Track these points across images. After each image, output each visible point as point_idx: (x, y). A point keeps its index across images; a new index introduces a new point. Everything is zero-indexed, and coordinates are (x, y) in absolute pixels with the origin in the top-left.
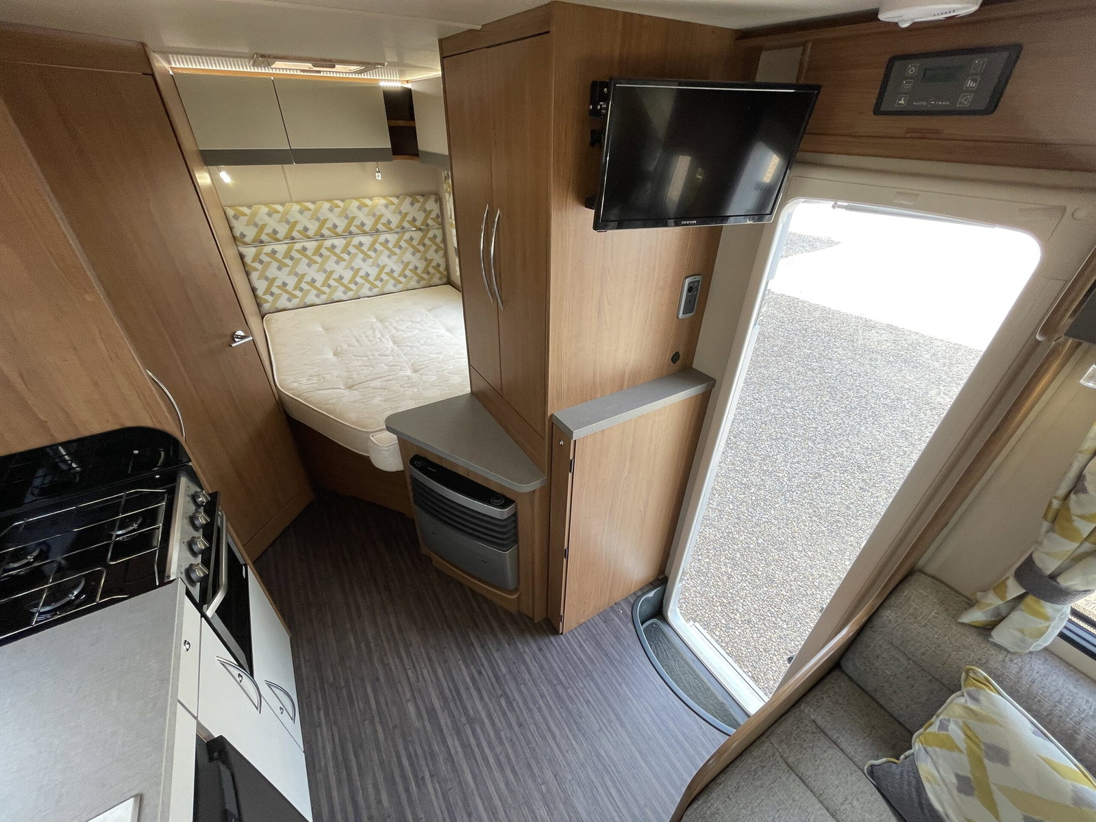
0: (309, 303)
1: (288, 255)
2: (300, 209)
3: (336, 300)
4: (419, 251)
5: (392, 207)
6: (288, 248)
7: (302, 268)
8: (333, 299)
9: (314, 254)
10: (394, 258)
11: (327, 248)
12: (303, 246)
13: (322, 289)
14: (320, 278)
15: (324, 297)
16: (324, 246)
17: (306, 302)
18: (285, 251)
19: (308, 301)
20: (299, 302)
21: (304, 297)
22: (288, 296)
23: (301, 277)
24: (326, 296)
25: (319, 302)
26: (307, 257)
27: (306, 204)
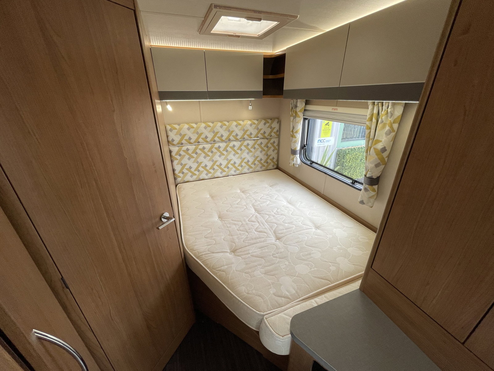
1: (195, 152)
2: (205, 126)
4: (264, 150)
5: (254, 126)
7: (201, 159)
8: (215, 176)
9: (209, 151)
10: (251, 154)
11: (216, 148)
12: (204, 147)
13: (210, 170)
14: (210, 164)
15: (210, 175)
16: (215, 147)
17: (200, 178)
18: (194, 149)
19: (201, 177)
20: (196, 178)
21: (199, 175)
22: (191, 174)
23: (200, 164)
24: (211, 174)
25: (207, 178)
26: (205, 153)
27: (209, 123)
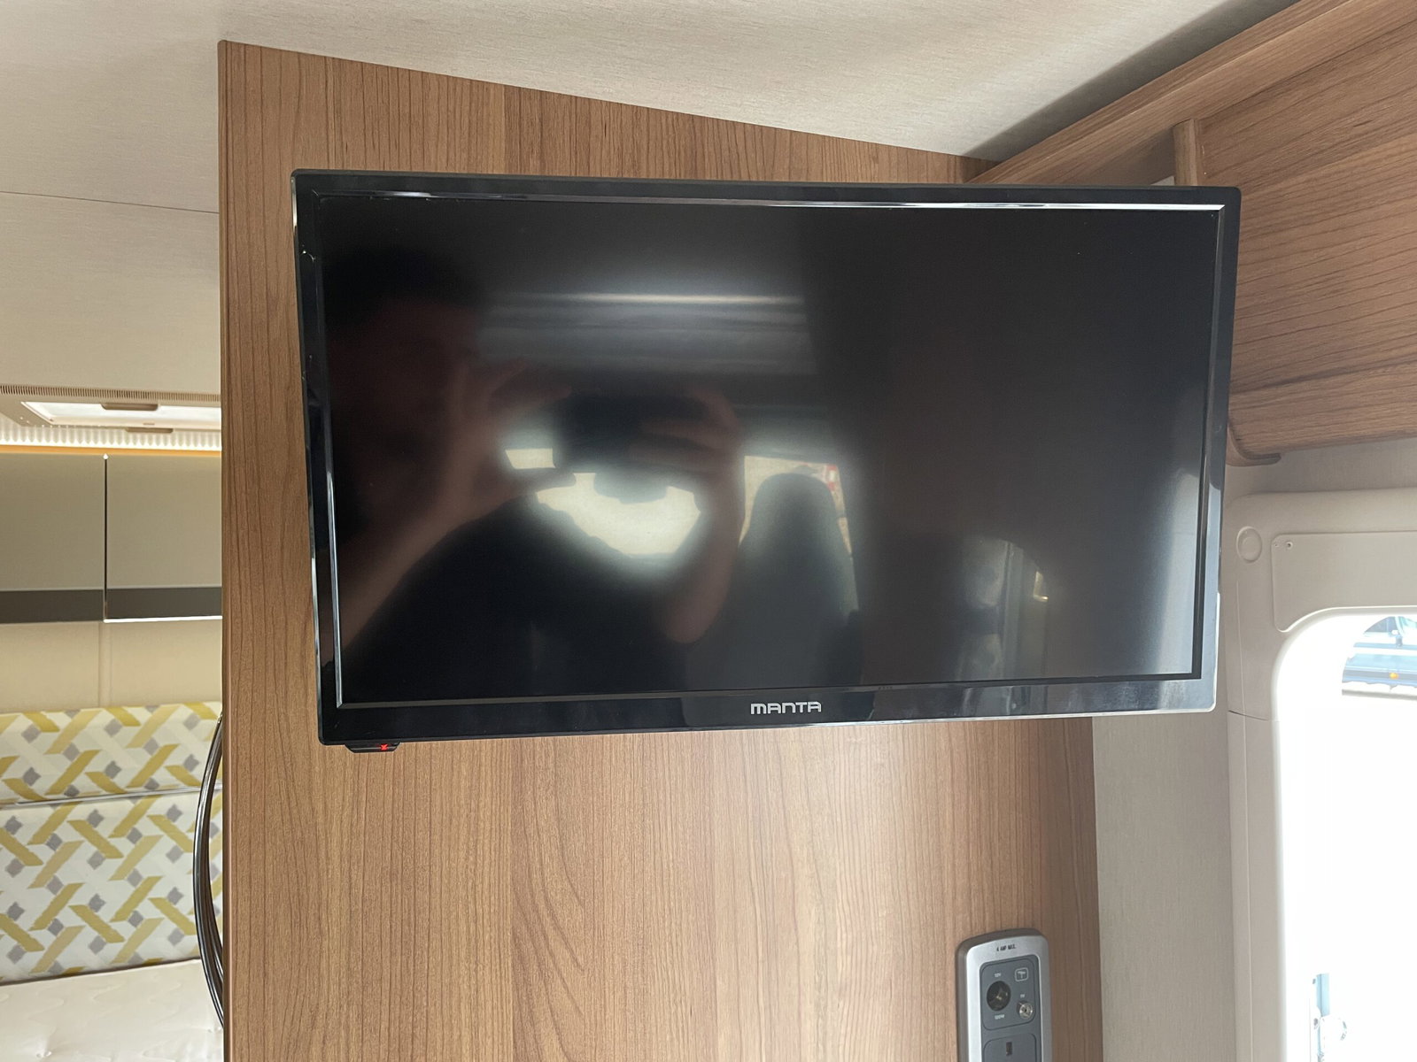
0: (66, 966)
1: (47, 834)
2: (113, 721)
3: (145, 958)
6: (53, 816)
7: (74, 870)
8: (137, 956)
9: (118, 833)
11: (155, 819)
12: (96, 811)
13: (115, 926)
14: (116, 894)
15: (112, 951)
16: (150, 812)
17: (57, 964)
18: (43, 822)
19: (66, 960)
20: (41, 962)
21: (57, 948)
22: (15, 943)
23: (64, 895)
24: (119, 947)
25: (94, 965)
26: (96, 840)
27: (131, 710)
